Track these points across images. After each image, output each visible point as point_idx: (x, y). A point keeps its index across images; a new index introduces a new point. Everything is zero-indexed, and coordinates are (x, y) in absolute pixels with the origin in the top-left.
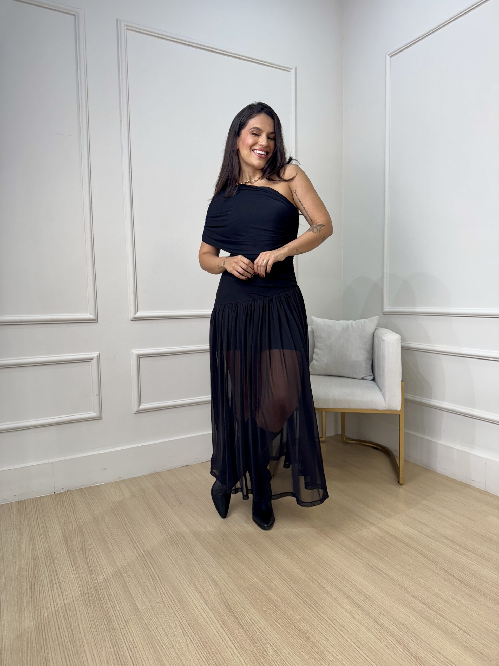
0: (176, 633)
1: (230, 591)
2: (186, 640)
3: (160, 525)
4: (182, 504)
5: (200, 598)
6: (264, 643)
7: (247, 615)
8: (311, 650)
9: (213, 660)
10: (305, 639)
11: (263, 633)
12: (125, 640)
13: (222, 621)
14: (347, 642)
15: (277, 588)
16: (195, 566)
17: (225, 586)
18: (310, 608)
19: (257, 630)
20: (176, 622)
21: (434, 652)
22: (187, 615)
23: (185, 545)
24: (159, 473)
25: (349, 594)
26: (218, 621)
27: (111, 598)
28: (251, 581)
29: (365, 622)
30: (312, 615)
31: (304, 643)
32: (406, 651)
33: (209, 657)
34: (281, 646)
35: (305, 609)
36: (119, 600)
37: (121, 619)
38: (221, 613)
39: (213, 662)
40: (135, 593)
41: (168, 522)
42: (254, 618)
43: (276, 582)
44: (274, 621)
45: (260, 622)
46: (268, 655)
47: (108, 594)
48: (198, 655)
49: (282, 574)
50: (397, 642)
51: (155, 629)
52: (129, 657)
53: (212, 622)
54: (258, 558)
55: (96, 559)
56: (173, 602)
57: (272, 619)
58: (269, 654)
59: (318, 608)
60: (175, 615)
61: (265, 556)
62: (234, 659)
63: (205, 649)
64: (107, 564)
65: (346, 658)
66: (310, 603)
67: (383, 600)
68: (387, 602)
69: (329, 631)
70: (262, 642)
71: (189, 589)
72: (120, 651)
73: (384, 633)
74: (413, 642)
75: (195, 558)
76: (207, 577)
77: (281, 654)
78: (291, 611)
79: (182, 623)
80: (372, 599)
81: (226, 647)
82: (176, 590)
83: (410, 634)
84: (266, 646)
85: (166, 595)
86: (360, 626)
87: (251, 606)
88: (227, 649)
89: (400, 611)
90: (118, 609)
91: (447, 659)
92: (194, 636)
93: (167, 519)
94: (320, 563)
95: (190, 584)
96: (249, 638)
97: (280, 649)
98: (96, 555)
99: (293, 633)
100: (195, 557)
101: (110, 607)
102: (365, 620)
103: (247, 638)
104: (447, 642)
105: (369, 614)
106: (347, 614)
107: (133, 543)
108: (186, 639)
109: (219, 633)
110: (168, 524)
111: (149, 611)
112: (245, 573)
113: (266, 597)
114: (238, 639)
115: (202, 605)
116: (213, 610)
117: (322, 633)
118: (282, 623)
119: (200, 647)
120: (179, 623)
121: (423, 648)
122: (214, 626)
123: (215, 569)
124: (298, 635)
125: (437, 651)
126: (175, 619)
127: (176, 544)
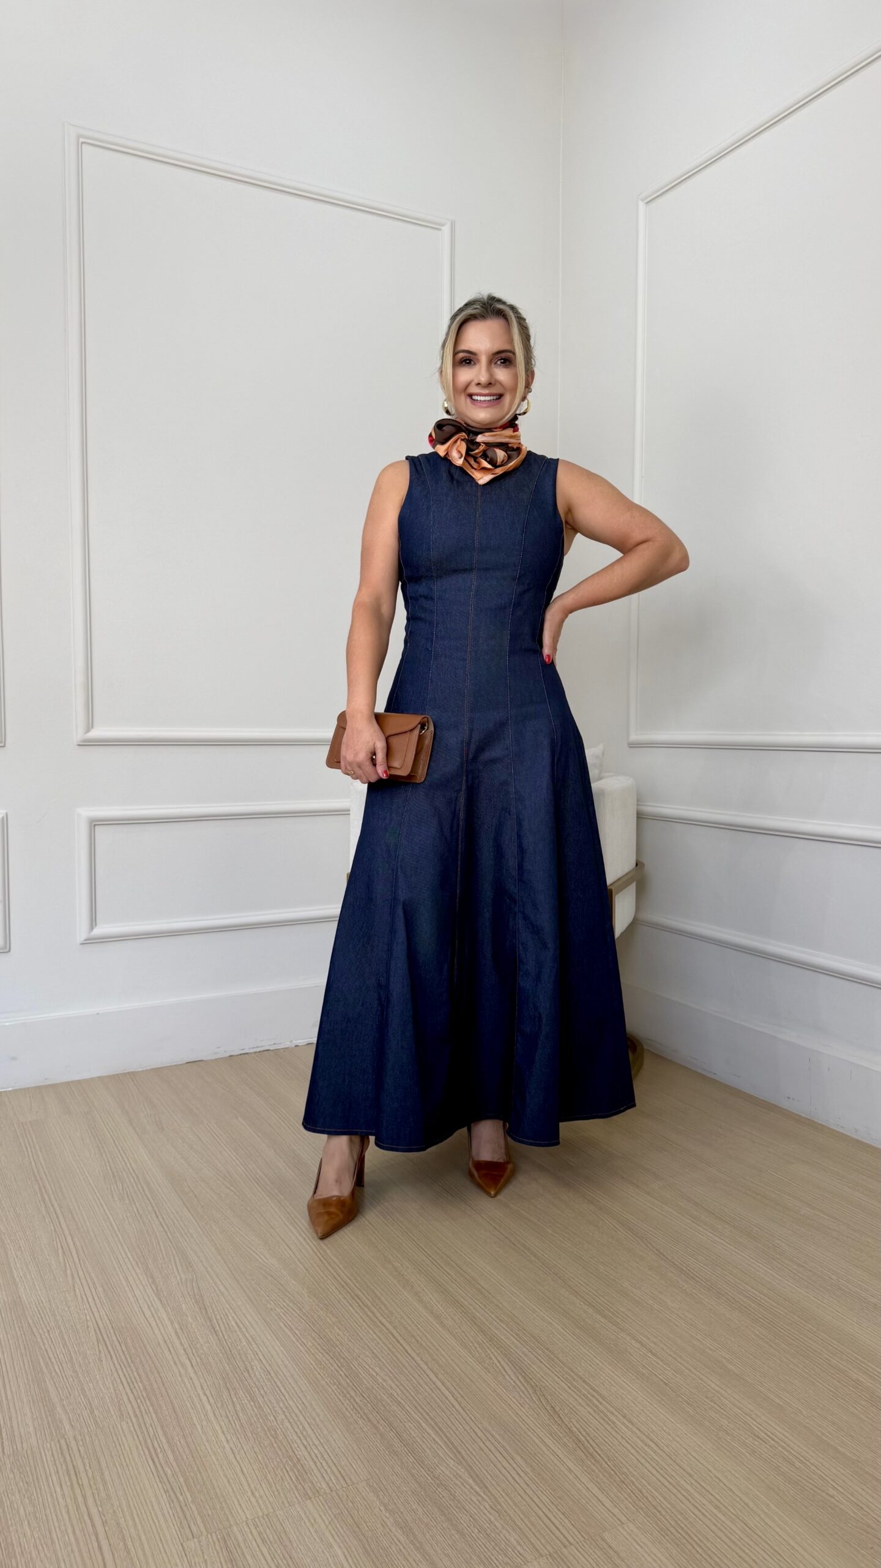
0: (83, 1340)
1: (211, 1277)
2: (100, 1352)
3: (108, 1164)
4: (163, 1130)
6: (249, 1358)
7: (233, 1315)
8: (337, 1371)
9: (141, 1382)
10: (331, 1354)
11: (253, 1343)
13: (179, 1324)
14: (412, 1360)
15: (307, 1274)
16: (155, 1234)
17: (206, 1269)
18: (363, 1309)
19: (243, 1340)
20: (90, 1323)
21: (574, 1379)
22: (115, 1312)
23: (148, 1199)
24: (132, 1075)
25: (448, 1286)
26: (172, 1323)
28: (260, 1260)
29: (460, 1331)
30: (361, 1317)
31: (328, 1360)
32: (520, 1378)
33: (135, 1378)
34: (280, 1363)
35: (351, 1308)
39: (140, 1385)
40: (22, 1275)
41: (126, 1159)
42: (245, 1320)
44: (282, 1325)
45: (255, 1326)
46: (250, 1375)
48: (115, 1374)
50: (509, 1363)
51: (44, 1332)
53: (160, 1325)
54: (287, 1223)
56: (93, 1291)
57: (279, 1322)
58: (252, 1375)
59: (377, 1307)
60: (91, 1314)
62: (183, 1380)
63: (132, 1365)
65: (399, 1384)
66: (364, 1298)
67: (511, 1298)
68: (517, 1301)
69: (384, 1343)
70: (247, 1357)
73: (490, 1348)
74: (541, 1364)
75: (160, 1223)
76: (174, 1253)
77: (277, 1376)
78: (322, 1310)
79: (101, 1326)
80: (490, 1296)
81: (173, 1364)
82: (105, 1273)
83: (540, 1352)
84: (253, 1364)
85: (84, 1282)
86: (447, 1336)
87: (244, 1302)
88: (174, 1366)
89: (537, 1316)
91: (594, 1390)
92: (117, 1344)
93: (125, 1155)
94: (411, 1235)
96: (223, 1351)
99: (311, 1345)
100: (161, 1220)
102: (462, 1327)
103: (220, 1350)
104: (607, 1365)
105: (474, 1319)
106: (429, 1318)
107: (42, 1194)
108: (101, 1349)
109: (168, 1342)
110: (123, 1163)
111: (41, 1304)
112: (253, 1249)
113: (280, 1287)
114: (201, 1351)
115: (149, 1298)
116: (169, 1305)
117: (368, 1346)
118: (297, 1329)
119: (123, 1362)
120: (96, 1325)
121: (555, 1373)
122: (162, 1330)
123: (195, 1241)
124: (320, 1349)
125: (581, 1378)
126: (88, 1318)
127: (130, 1198)
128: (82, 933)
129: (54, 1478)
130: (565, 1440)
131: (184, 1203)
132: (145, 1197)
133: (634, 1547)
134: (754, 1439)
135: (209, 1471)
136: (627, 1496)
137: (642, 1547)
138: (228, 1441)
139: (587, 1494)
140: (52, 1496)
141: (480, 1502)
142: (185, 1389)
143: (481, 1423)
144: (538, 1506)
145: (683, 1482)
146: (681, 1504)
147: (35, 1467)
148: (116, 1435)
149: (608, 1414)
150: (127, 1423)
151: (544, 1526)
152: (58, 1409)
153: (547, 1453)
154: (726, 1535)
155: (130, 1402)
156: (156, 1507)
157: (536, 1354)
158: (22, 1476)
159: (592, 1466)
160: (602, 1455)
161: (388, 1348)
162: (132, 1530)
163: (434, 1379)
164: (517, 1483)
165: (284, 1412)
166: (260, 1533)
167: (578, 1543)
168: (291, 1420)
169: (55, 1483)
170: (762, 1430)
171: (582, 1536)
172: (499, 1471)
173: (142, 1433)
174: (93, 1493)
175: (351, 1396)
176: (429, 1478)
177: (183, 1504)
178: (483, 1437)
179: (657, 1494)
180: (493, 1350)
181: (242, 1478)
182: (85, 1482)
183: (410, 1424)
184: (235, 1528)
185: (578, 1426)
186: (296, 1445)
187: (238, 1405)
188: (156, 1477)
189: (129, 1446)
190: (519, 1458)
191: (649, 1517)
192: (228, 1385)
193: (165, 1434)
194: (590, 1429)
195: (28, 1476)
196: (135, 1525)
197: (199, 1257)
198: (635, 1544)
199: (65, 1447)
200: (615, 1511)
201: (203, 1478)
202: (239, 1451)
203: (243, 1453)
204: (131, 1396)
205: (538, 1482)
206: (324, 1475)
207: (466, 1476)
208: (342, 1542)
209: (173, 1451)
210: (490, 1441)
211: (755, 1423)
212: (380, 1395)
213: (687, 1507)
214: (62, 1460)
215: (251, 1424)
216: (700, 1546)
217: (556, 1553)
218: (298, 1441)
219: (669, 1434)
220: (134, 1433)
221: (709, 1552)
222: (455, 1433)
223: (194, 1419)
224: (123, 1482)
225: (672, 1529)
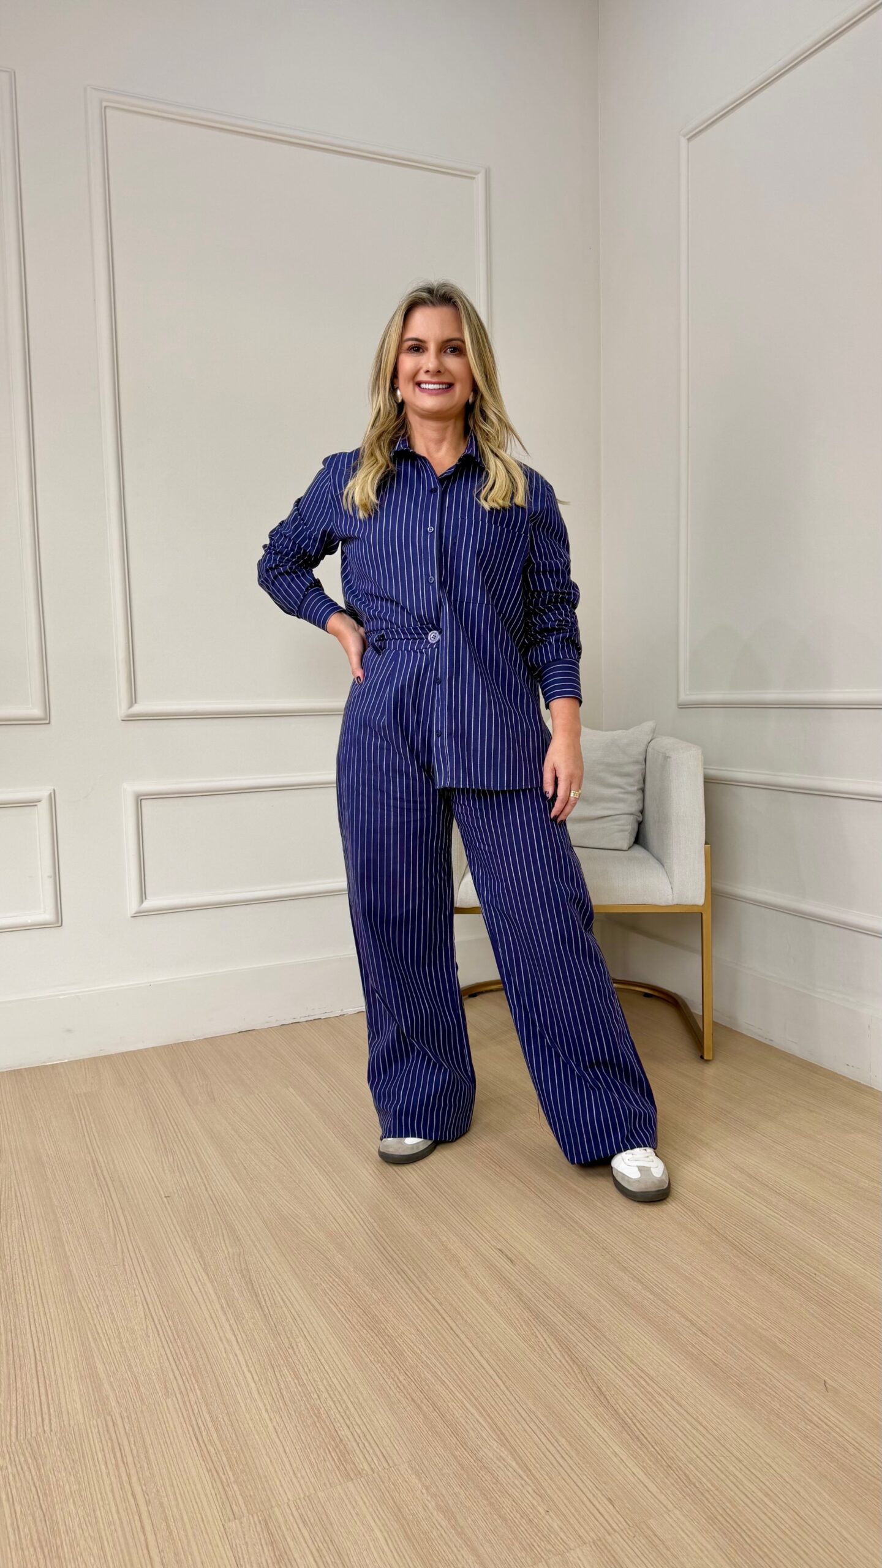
0: (131, 1315)
1: (259, 1252)
2: (147, 1327)
3: (159, 1136)
4: (215, 1100)
5: (197, 1261)
6: (294, 1334)
7: (280, 1290)
8: (382, 1349)
9: (187, 1358)
10: (376, 1331)
11: (298, 1319)
12: (32, 1323)
13: (226, 1299)
14: (457, 1338)
16: (205, 1207)
17: (253, 1242)
18: (408, 1284)
19: (288, 1315)
20: (138, 1298)
21: (621, 1359)
22: (162, 1287)
24: (186, 1045)
26: (219, 1298)
27: (26, 1256)
28: (307, 1234)
29: (506, 1308)
30: (407, 1293)
31: (372, 1337)
32: (566, 1356)
33: (181, 1354)
34: (325, 1340)
35: (396, 1284)
36: (39, 1261)
37: (35, 1289)
38: (228, 1284)
39: (186, 1361)
40: (73, 1249)
41: (177, 1131)
42: (290, 1294)
43: (357, 1237)
44: (328, 1302)
45: (301, 1301)
46: (295, 1353)
47: (21, 1249)
48: (162, 1350)
49: (375, 1224)
50: (555, 1342)
51: (93, 1307)
52: (31, 1350)
53: (207, 1300)
54: (336, 1196)
55: (13, 1194)
56: (142, 1265)
57: (324, 1297)
58: (297, 1352)
59: (423, 1283)
61: (351, 1193)
62: (228, 1358)
63: (179, 1341)
64: (34, 1201)
67: (559, 1274)
68: (565, 1277)
69: (429, 1320)
70: (292, 1333)
71: (181, 1246)
72: (17, 1339)
73: (537, 1326)
74: (587, 1342)
75: (210, 1196)
76: (223, 1227)
77: (321, 1353)
78: (367, 1286)
79: (149, 1300)
82: (154, 1247)
83: (587, 1330)
84: (297, 1340)
85: (133, 1255)
86: (493, 1313)
87: (291, 1277)
88: (219, 1343)
89: (585, 1292)
90: (34, 1273)
91: (642, 1371)
92: (165, 1321)
94: (459, 1209)
95: (186, 1238)
96: (268, 1327)
97: (322, 1346)
98: (16, 1184)
99: (356, 1321)
100: (210, 1193)
101: (20, 1271)
102: (508, 1304)
103: (266, 1326)
105: (520, 1296)
106: (476, 1294)
107: (94, 1167)
108: (148, 1324)
109: (214, 1316)
110: (174, 1135)
113: (327, 1262)
114: (247, 1327)
116: (216, 1281)
117: (413, 1322)
118: (342, 1305)
119: (170, 1338)
120: (143, 1299)
121: (603, 1352)
122: (209, 1307)
123: (243, 1214)
124: (364, 1324)
125: (629, 1358)
126: (137, 1293)
127: (180, 1169)
128: (133, 906)
129: (100, 1456)
130: (610, 1422)
131: (234, 1176)
132: (195, 1170)
133: (680, 1534)
134: (806, 1423)
135: (252, 1450)
136: (673, 1482)
137: (688, 1536)
138: (271, 1419)
139: (633, 1480)
140: (97, 1475)
141: (523, 1486)
142: (230, 1366)
143: (526, 1404)
144: (582, 1491)
145: (731, 1468)
146: (729, 1491)
147: (81, 1444)
148: (161, 1413)
149: (656, 1395)
150: (172, 1400)
151: (588, 1512)
152: (105, 1385)
153: (592, 1434)
154: (776, 1525)
155: (176, 1380)
156: (199, 1486)
157: (583, 1333)
158: (69, 1453)
159: (639, 1450)
160: (649, 1439)
161: (433, 1325)
162: (175, 1510)
163: (480, 1358)
164: (561, 1466)
165: (327, 1390)
166: (301, 1516)
167: (622, 1530)
168: (335, 1399)
169: (100, 1460)
170: (814, 1415)
171: (626, 1522)
172: (544, 1454)
173: (187, 1410)
174: (137, 1472)
175: (395, 1375)
176: (472, 1461)
177: (225, 1484)
178: (528, 1419)
179: (705, 1480)
180: (539, 1328)
181: (284, 1458)
182: (130, 1460)
183: (453, 1404)
184: (276, 1509)
185: (625, 1408)
186: (339, 1425)
187: (282, 1383)
188: (199, 1455)
189: (173, 1422)
190: (564, 1440)
191: (696, 1504)
192: (273, 1362)
193: (209, 1412)
194: (637, 1411)
195: (74, 1454)
196: (178, 1504)
197: (246, 1231)
198: (680, 1532)
199: (110, 1424)
200: (662, 1498)
201: (245, 1457)
202: (281, 1432)
203: (286, 1432)
204: (177, 1373)
205: (583, 1466)
206: (367, 1456)
207: (509, 1459)
208: (383, 1525)
209: (216, 1430)
210: (534, 1422)
211: (807, 1406)
212: (424, 1374)
213: (735, 1493)
214: (107, 1438)
215: (294, 1403)
216: (749, 1536)
217: (600, 1540)
218: (342, 1421)
219: (719, 1418)
220: (179, 1410)
221: (759, 1543)
222: (499, 1414)
223: (238, 1396)
224: (167, 1460)
225: (719, 1517)
